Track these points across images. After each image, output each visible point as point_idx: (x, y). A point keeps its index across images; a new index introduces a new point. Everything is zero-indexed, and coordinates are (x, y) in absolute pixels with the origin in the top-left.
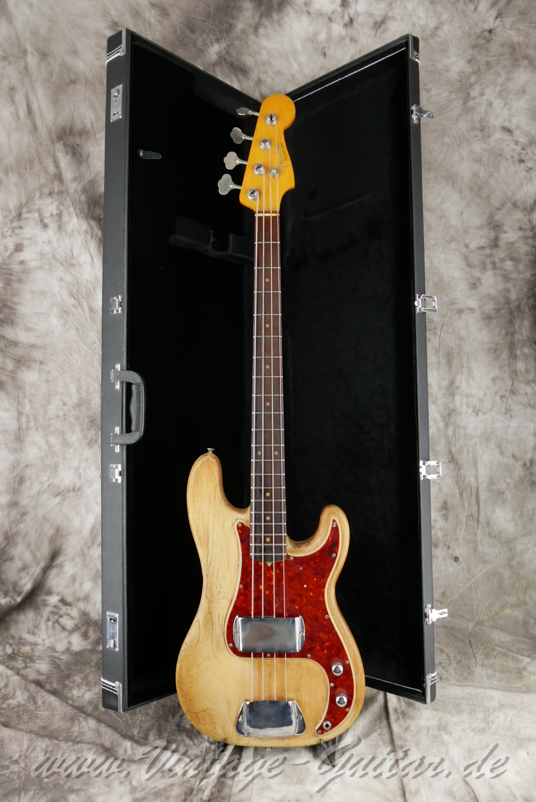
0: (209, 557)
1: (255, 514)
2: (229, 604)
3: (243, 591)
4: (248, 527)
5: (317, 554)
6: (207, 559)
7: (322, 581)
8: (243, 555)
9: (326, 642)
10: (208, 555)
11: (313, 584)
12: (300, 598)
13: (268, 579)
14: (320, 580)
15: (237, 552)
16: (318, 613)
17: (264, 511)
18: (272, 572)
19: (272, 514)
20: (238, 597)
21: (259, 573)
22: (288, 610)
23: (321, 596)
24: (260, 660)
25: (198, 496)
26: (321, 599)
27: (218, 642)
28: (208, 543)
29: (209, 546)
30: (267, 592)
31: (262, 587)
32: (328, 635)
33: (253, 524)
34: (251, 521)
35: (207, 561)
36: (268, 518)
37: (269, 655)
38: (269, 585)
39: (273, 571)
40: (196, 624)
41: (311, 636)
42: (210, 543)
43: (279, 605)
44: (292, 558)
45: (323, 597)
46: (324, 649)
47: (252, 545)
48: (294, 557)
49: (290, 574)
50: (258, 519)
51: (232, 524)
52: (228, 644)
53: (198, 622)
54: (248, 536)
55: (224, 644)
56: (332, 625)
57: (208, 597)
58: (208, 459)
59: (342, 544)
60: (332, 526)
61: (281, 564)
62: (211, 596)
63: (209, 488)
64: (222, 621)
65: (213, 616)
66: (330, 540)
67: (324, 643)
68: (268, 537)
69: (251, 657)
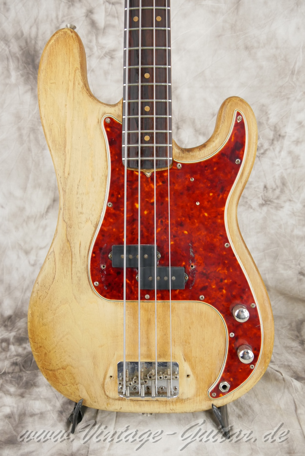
0: (67, 165)
1: (129, 104)
2: (94, 229)
3: (113, 211)
4: (119, 124)
5: (214, 160)
6: (64, 169)
7: (221, 196)
8: (112, 162)
9: (225, 279)
10: (65, 164)
11: (209, 201)
12: (190, 220)
13: (147, 194)
14: (219, 195)
15: (104, 158)
16: (215, 240)
17: (142, 98)
18: (152, 185)
19: (153, 102)
20: (105, 218)
21: (134, 186)
22: (174, 236)
23: (219, 217)
24: (136, 303)
25: (51, 83)
26: (219, 221)
27: (80, 280)
28: (65, 147)
29: (67, 152)
30: (146, 212)
31: (138, 206)
32: (228, 269)
33: (126, 117)
34: (123, 114)
35: (64, 172)
36: (147, 109)
37: (147, 296)
38: (147, 202)
39: (154, 184)
40: (50, 257)
41: (204, 271)
42: (68, 147)
43: (161, 229)
44: (179, 166)
45: (222, 218)
46: (223, 289)
47: (125, 146)
48: (183, 164)
49: (176, 187)
50: (133, 110)
51: (97, 121)
52: (93, 282)
53: (53, 254)
54: (120, 136)
55: (87, 282)
56: (234, 255)
57: (66, 220)
59: (249, 147)
60: (236, 121)
61: (165, 174)
62: (70, 219)
63: (67, 73)
64: (84, 252)
65: (72, 245)
66: (232, 140)
67: (222, 280)
68: (146, 134)
69: (123, 299)
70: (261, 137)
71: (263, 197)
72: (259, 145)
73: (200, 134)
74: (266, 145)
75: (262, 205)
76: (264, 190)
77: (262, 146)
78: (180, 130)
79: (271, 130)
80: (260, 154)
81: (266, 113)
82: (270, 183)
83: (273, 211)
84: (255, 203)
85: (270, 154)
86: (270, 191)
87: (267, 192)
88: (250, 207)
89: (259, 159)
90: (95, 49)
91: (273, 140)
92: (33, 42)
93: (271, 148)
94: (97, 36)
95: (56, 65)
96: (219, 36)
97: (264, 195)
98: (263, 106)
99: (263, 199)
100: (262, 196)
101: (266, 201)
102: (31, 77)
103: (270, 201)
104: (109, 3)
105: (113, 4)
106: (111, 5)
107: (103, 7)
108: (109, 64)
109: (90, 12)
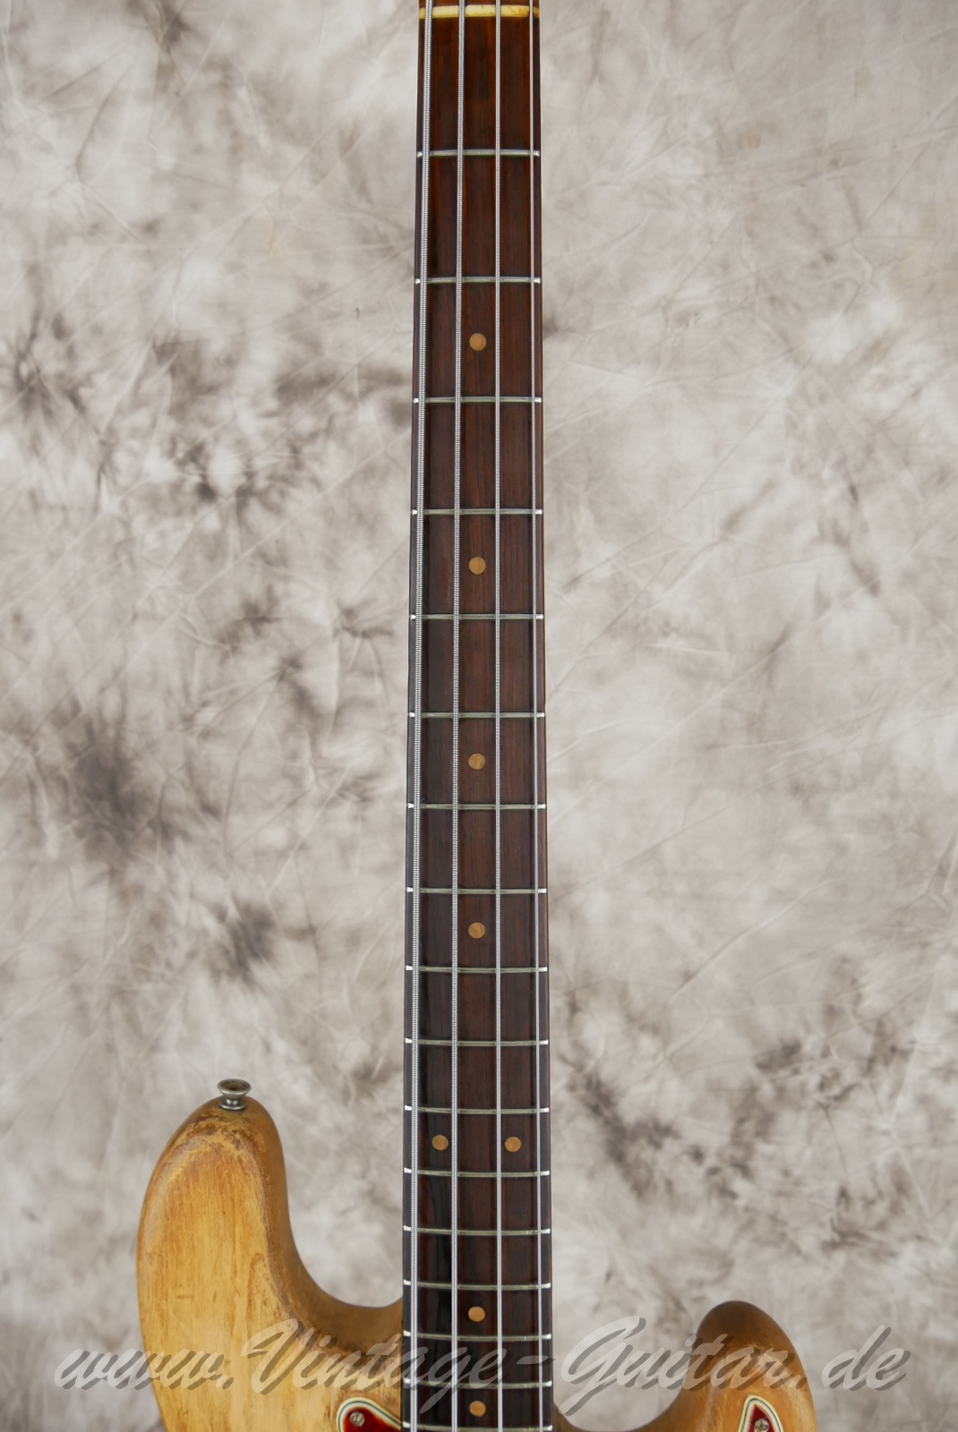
4: (391, 1429)
19: (494, 1391)
25: (179, 1297)
33: (413, 1425)
34: (404, 1413)
36: (478, 1408)
50: (435, 1408)
58: (218, 1149)
63: (227, 1270)
70: (833, 1050)
71: (836, 1224)
72: (829, 1075)
73: (643, 1028)
74: (850, 1074)
75: (830, 1247)
76: (838, 1203)
77: (837, 1075)
78: (579, 1015)
79: (867, 1031)
80: (828, 1098)
81: (854, 982)
82: (859, 1182)
83: (865, 1264)
84: (809, 1240)
85: (861, 1099)
86: (858, 1206)
87: (847, 1209)
88: (795, 1249)
89: (827, 1114)
90: (310, 777)
91: (872, 1061)
92: (111, 733)
93: (866, 1082)
94: (314, 736)
95: (193, 1246)
96: (710, 748)
97: (840, 1219)
98: (844, 960)
99: (834, 1229)
100: (832, 1221)
101: (843, 1235)
103: (857, 1234)
104: (354, 633)
105: (366, 635)
106: (358, 641)
107: (333, 648)
108: (355, 818)
109: (292, 664)
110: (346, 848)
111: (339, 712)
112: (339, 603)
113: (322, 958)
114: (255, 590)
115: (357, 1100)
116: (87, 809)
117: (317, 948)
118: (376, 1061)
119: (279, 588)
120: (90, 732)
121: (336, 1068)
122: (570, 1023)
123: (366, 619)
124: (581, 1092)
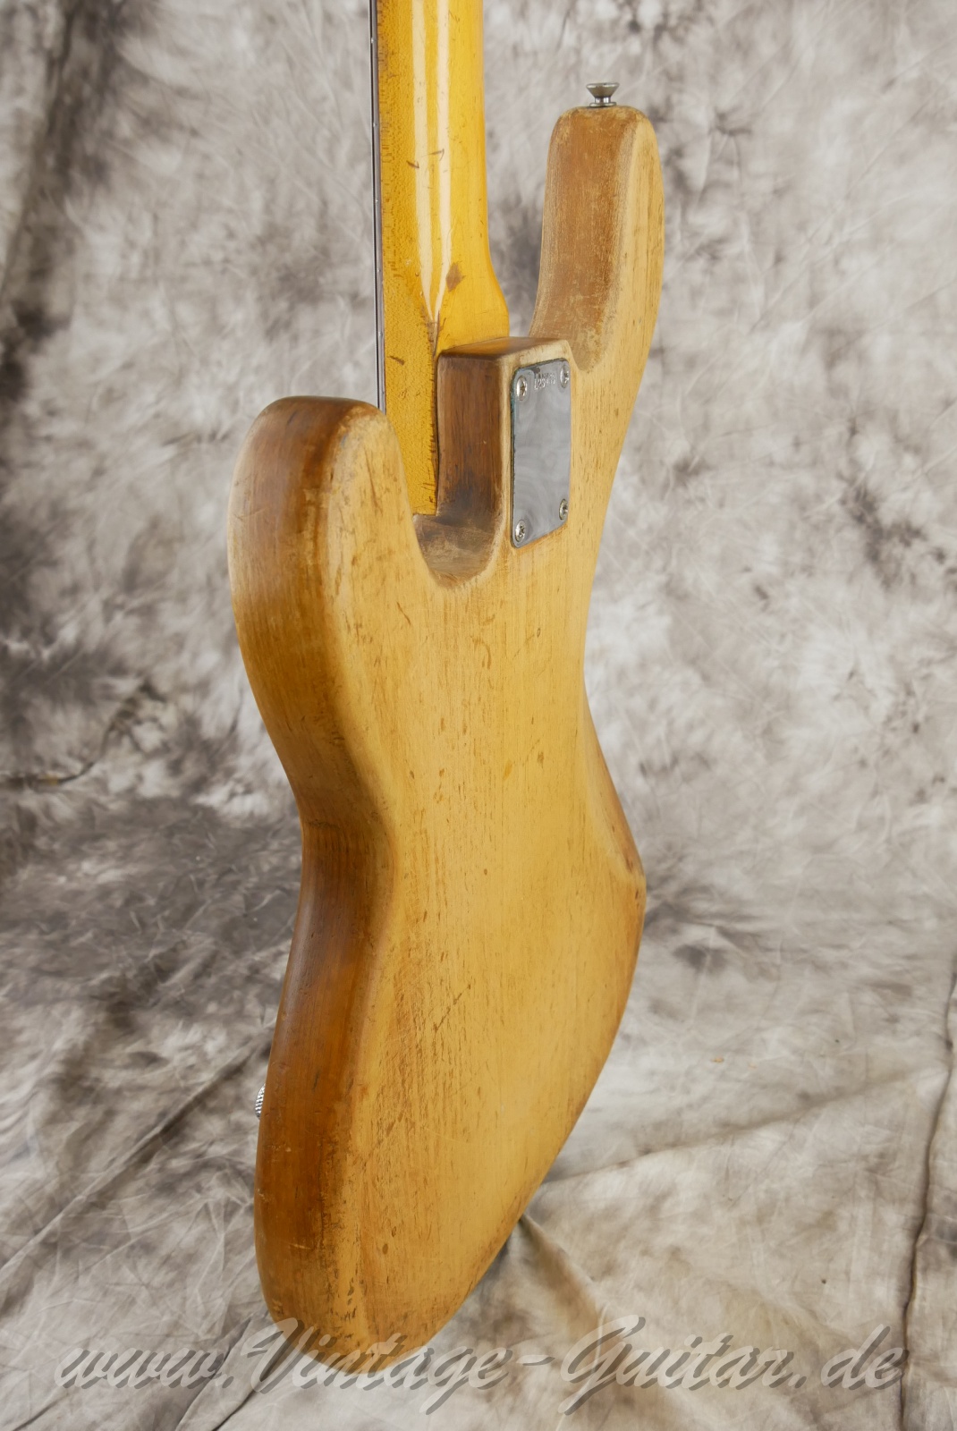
73: (907, 448)
78: (857, 437)
90: (678, 237)
94: (685, 207)
102: (525, 296)
104: (723, 131)
105: (732, 133)
106: (726, 138)
107: (707, 143)
108: (706, 272)
109: (677, 153)
110: (695, 293)
111: (705, 191)
112: (716, 109)
113: (666, 372)
114: (658, 99)
115: (673, 490)
116: (514, 275)
117: (664, 364)
118: (693, 458)
119: (675, 98)
120: (525, 219)
121: (662, 463)
122: (849, 444)
123: (734, 122)
124: (851, 505)
